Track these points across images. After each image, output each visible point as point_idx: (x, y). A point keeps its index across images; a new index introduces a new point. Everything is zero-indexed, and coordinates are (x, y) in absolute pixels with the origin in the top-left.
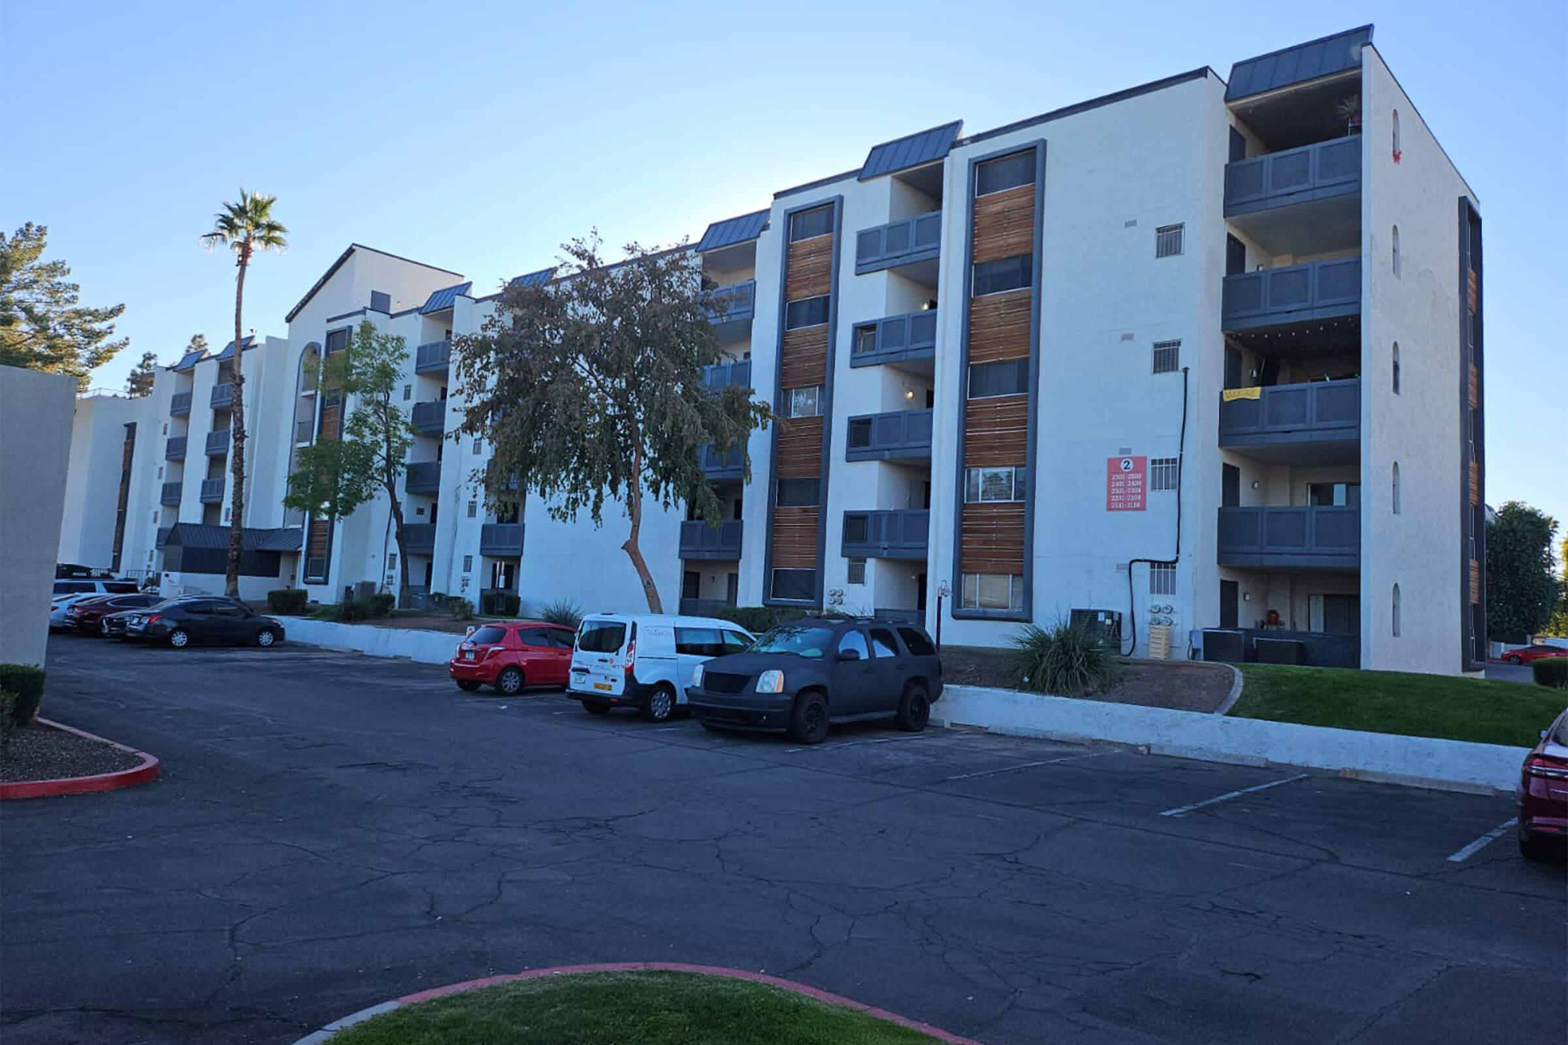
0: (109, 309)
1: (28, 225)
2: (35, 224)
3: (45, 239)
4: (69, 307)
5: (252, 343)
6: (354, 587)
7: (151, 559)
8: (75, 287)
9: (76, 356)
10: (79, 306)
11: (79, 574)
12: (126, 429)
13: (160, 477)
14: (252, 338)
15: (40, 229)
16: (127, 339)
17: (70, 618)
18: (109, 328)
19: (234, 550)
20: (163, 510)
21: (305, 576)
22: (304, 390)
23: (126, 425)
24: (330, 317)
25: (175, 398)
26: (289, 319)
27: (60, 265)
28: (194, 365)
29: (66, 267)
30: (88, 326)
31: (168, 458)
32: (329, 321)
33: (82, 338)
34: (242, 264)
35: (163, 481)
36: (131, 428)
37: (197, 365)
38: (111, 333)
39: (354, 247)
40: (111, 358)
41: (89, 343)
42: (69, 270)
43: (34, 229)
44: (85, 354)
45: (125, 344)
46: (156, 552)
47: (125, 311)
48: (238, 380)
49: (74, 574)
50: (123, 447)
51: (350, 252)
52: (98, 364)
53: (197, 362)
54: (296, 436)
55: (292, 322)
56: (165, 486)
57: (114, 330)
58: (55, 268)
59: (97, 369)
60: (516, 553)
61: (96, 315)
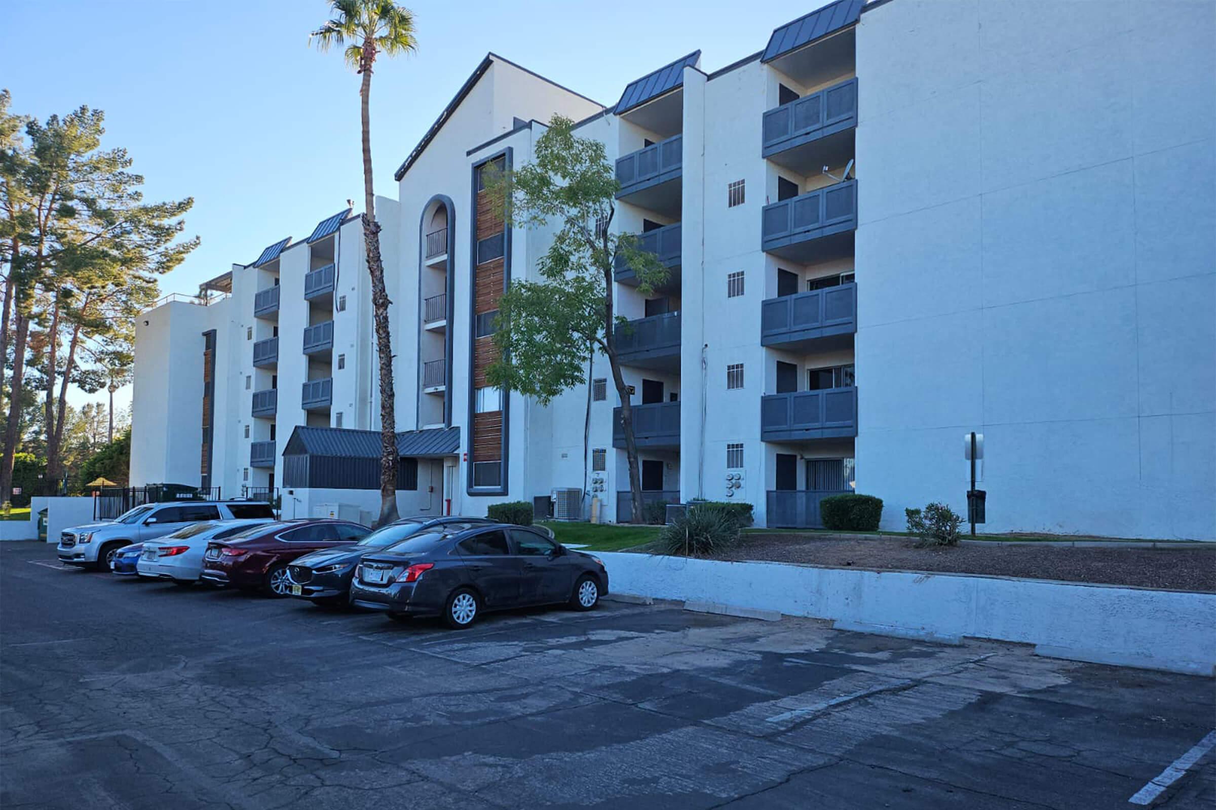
0: (177, 204)
1: (83, 109)
2: (90, 109)
3: (102, 124)
4: (133, 205)
5: (349, 217)
6: (554, 496)
7: (246, 478)
8: (139, 179)
9: (143, 259)
10: (143, 202)
11: (185, 496)
12: (205, 338)
13: (248, 387)
14: (349, 210)
15: (96, 113)
16: (198, 238)
17: (214, 565)
18: (180, 223)
19: (389, 454)
20: (255, 424)
21: (470, 485)
22: (428, 258)
23: (204, 334)
24: (471, 148)
25: (258, 296)
26: (399, 176)
27: (120, 154)
28: (278, 256)
29: (127, 157)
30: (156, 222)
31: (256, 363)
32: (469, 153)
33: (150, 237)
34: (366, 70)
35: (253, 390)
36: (210, 337)
37: (281, 254)
38: (181, 229)
39: (491, 58)
40: (182, 259)
41: (158, 241)
42: (130, 161)
43: (89, 114)
44: (153, 256)
45: (197, 244)
46: (251, 470)
47: (194, 205)
48: (372, 228)
49: (178, 496)
50: (203, 357)
51: (487, 64)
52: (169, 268)
53: (282, 251)
54: (423, 317)
55: (402, 181)
56: (255, 396)
57: (184, 226)
58: (117, 159)
59: (169, 274)
60: (845, 433)
61: (162, 210)
